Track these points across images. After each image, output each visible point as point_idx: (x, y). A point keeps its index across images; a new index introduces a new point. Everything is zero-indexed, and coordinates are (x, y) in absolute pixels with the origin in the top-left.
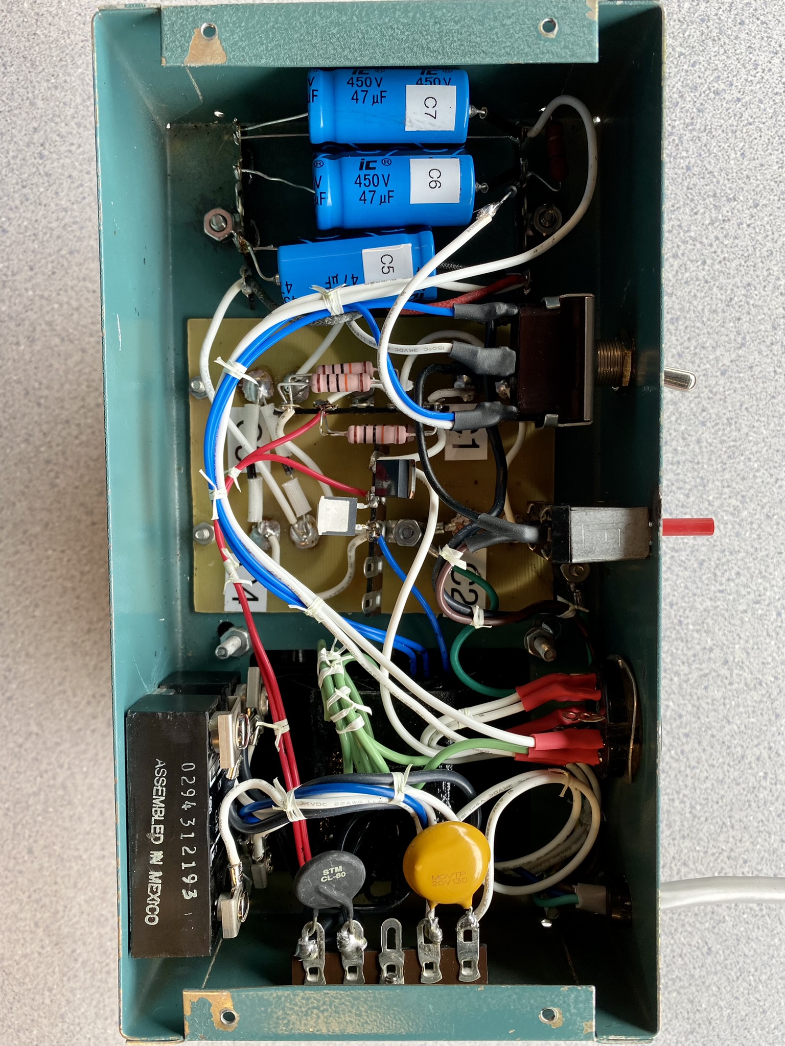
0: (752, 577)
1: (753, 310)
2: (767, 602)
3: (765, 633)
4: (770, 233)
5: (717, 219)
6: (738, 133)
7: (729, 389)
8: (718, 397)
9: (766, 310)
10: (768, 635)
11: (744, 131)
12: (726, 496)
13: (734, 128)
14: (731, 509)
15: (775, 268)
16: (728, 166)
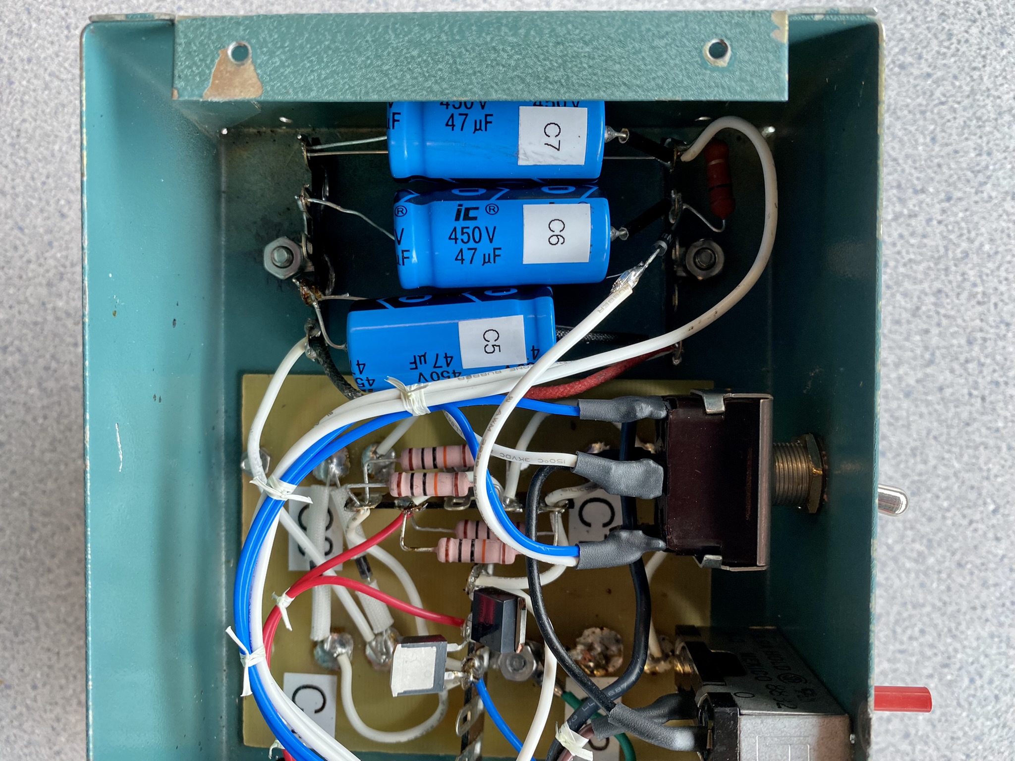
0: (939, 635)
1: (944, 322)
2: (958, 666)
3: (955, 703)
4: (965, 231)
5: (901, 214)
6: (928, 114)
7: (914, 414)
8: (901, 423)
9: (959, 321)
10: (959, 704)
11: (936, 111)
12: (909, 539)
13: (923, 108)
14: (915, 555)
15: (971, 273)
16: (916, 152)
